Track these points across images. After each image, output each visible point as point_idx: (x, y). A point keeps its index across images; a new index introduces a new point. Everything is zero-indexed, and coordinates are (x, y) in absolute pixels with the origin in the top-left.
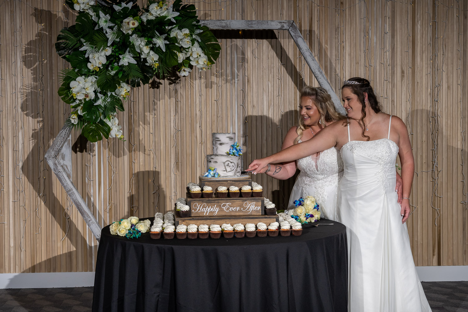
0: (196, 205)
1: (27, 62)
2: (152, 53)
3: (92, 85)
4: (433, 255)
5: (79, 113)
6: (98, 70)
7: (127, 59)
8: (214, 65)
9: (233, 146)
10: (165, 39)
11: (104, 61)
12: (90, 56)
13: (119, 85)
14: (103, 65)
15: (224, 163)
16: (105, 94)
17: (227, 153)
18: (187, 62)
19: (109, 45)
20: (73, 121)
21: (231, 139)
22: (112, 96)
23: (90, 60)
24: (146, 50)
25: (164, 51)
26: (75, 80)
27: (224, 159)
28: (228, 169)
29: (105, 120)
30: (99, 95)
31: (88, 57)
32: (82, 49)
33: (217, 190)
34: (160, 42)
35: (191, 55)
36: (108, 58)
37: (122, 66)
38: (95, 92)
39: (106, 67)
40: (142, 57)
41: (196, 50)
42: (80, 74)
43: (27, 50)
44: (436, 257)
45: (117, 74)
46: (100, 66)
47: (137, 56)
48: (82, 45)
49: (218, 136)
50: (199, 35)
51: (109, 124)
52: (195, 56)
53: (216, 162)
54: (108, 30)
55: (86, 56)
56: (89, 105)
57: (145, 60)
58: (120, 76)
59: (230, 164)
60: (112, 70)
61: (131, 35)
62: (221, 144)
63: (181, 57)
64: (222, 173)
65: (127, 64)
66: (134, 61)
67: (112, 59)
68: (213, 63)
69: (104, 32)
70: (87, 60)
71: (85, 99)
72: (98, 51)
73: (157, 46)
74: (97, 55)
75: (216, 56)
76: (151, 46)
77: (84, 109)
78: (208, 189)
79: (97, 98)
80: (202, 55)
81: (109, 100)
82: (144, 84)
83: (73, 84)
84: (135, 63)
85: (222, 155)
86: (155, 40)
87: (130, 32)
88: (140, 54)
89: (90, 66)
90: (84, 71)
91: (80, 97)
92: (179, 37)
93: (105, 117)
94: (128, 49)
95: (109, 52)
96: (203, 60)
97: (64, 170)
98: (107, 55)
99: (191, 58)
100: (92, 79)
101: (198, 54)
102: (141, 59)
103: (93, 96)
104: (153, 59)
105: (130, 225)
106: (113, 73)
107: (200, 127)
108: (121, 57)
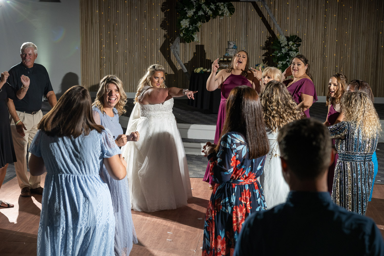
0: (221, 64)
1: (163, 10)
2: (210, 11)
3: (188, 23)
4: (322, 92)
5: (183, 32)
6: (190, 17)
7: (201, 13)
8: (233, 15)
9: (234, 46)
10: (215, 5)
11: (192, 13)
12: (188, 12)
13: (198, 23)
14: (192, 15)
15: (231, 51)
16: (193, 26)
17: (232, 48)
18: (222, 14)
19: (194, 8)
20: (181, 36)
21: (234, 43)
22: (195, 26)
23: (188, 13)
24: (208, 10)
25: (214, 10)
26: (182, 20)
27: (231, 50)
28: (232, 53)
29: (192, 35)
30: (191, 26)
31: (187, 12)
32: (185, 9)
33: (228, 59)
34: (213, 7)
35: (224, 11)
36: (194, 12)
37: (199, 15)
38: (189, 25)
39: (193, 16)
40: (206, 12)
41: (226, 10)
42: (184, 18)
43: (162, 6)
44: (323, 93)
45: (197, 18)
46: (191, 15)
47: (204, 12)
48: (185, 8)
49: (230, 42)
50: (227, 4)
51: (194, 36)
52: (225, 12)
53: (228, 51)
54: (194, 2)
55: (186, 12)
56: (187, 30)
57: (207, 13)
58: (198, 19)
59: (233, 51)
60: (195, 17)
61: (203, 4)
62: (230, 45)
63: (220, 12)
64: (230, 54)
65: (201, 15)
66: (203, 14)
67: (196, 13)
68: (232, 14)
69: (193, 3)
70: (187, 13)
71: (185, 27)
72: (190, 10)
73: (212, 8)
74: (190, 11)
75: (233, 12)
76: (210, 8)
77: (185, 31)
78: (225, 59)
79: (190, 27)
80: (228, 11)
81: (194, 28)
82: (207, 22)
83: (181, 22)
84: (204, 14)
85: (231, 49)
86: (211, 6)
87: (202, 3)
88: (206, 11)
89: (187, 15)
90: (186, 17)
91: (184, 27)
92: (220, 5)
93: (192, 34)
94: (201, 9)
95: (194, 10)
96: (228, 14)
97: (177, 53)
98: (194, 11)
99: (224, 13)
100: (188, 20)
101: (226, 11)
102: (206, 13)
103: (188, 26)
104: (210, 13)
105: (200, 70)
106: (195, 18)
107: (229, 37)
108: (199, 12)
